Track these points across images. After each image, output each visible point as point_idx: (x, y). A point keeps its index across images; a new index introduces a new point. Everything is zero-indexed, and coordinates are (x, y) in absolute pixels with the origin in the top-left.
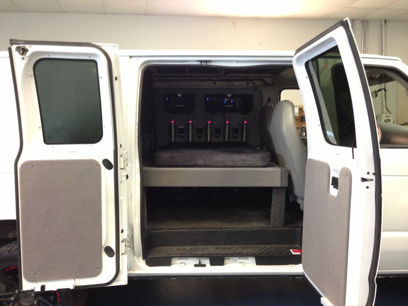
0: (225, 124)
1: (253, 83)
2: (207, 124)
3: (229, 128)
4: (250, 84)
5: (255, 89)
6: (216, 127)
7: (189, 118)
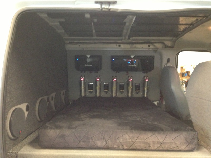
0: (129, 81)
1: (154, 46)
2: (113, 81)
3: (132, 85)
4: (152, 47)
5: (155, 50)
6: (121, 84)
7: (97, 76)
